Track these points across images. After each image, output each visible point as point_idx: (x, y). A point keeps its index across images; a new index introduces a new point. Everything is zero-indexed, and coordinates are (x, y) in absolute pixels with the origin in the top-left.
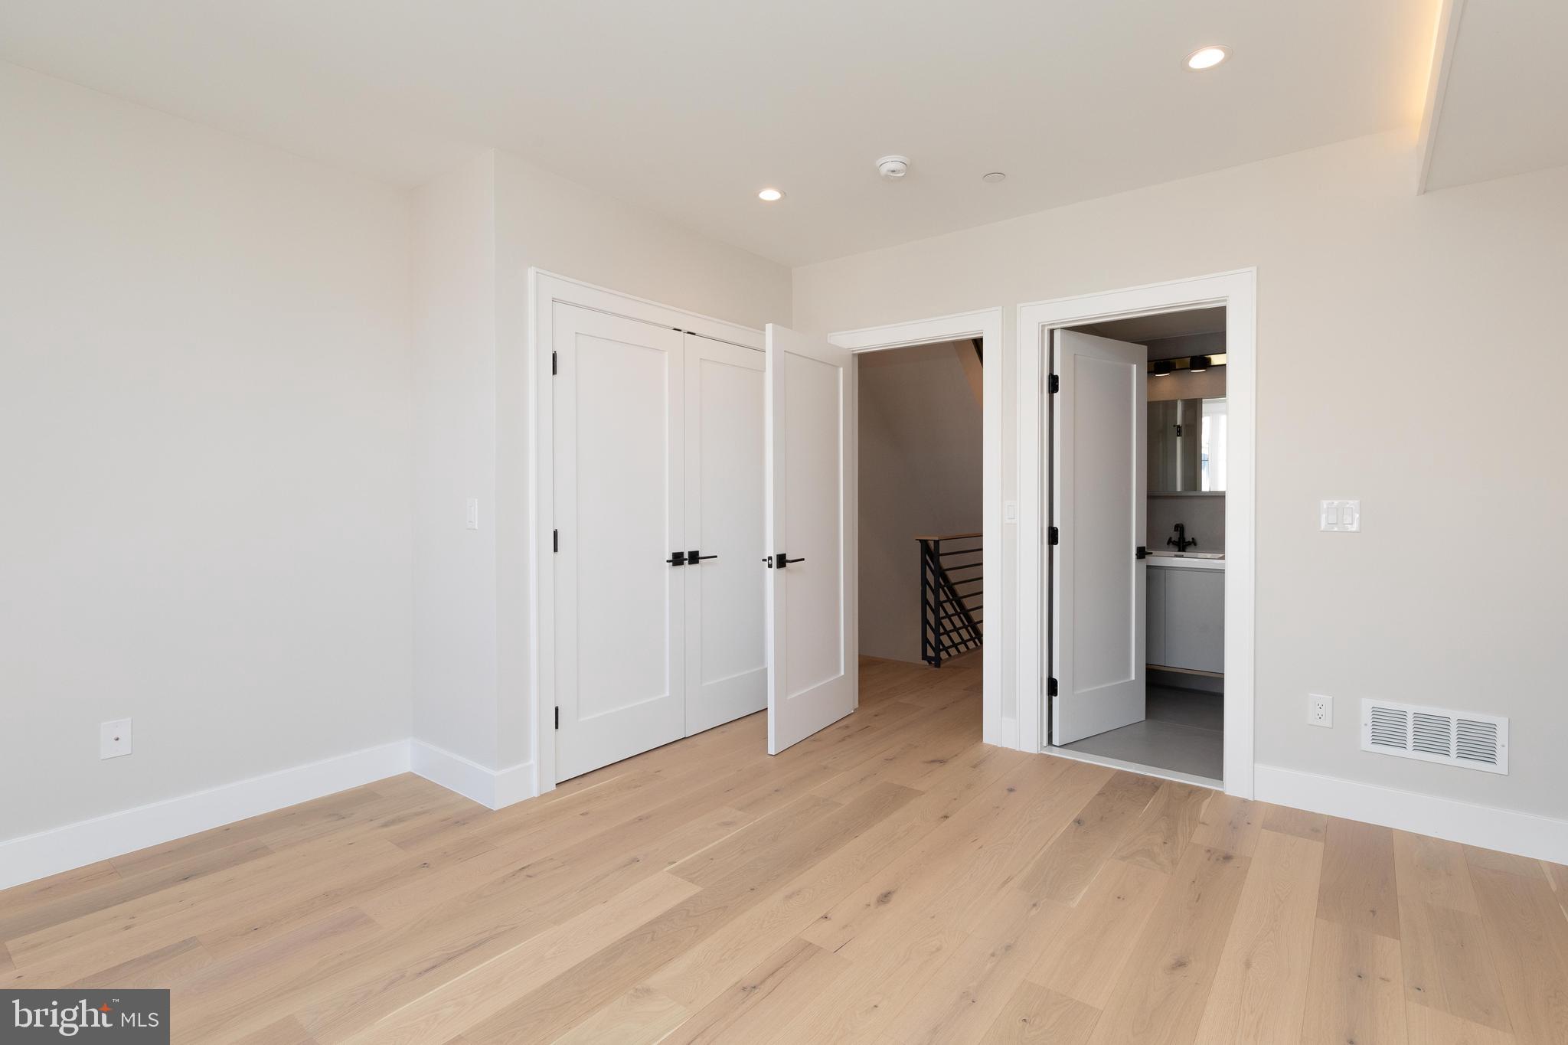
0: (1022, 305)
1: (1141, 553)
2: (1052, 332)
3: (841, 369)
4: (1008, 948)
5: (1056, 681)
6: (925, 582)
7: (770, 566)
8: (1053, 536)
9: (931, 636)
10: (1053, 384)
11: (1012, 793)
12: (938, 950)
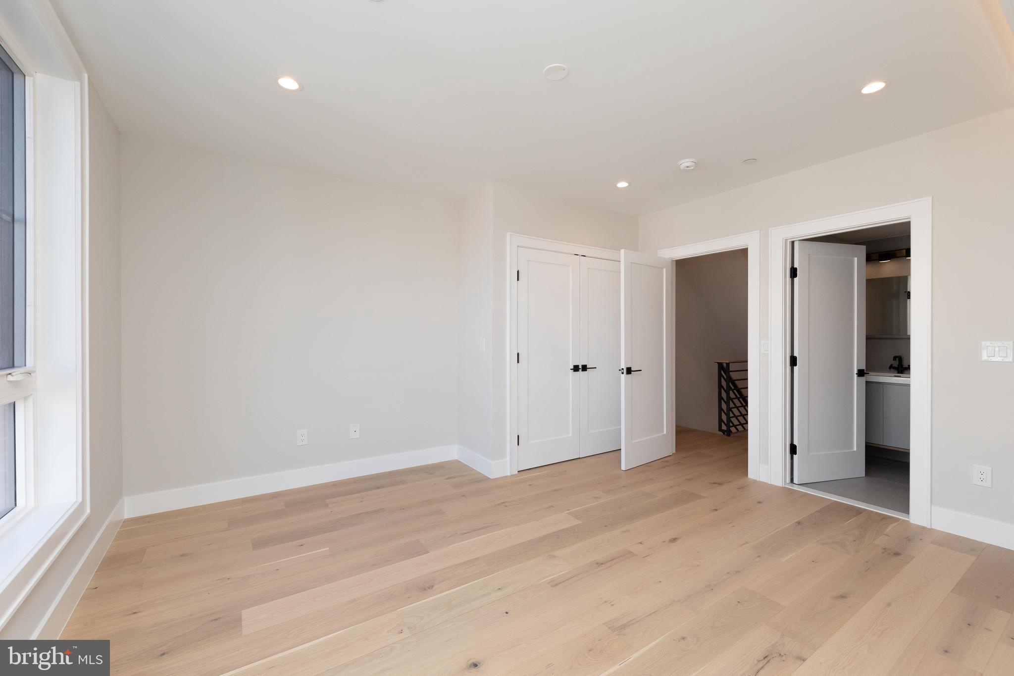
0: (771, 229)
1: (861, 373)
2: (793, 243)
3: (665, 270)
4: (738, 572)
5: (796, 446)
6: (720, 387)
7: (623, 373)
8: (793, 361)
9: (724, 417)
10: (794, 273)
11: (759, 504)
12: (698, 566)
